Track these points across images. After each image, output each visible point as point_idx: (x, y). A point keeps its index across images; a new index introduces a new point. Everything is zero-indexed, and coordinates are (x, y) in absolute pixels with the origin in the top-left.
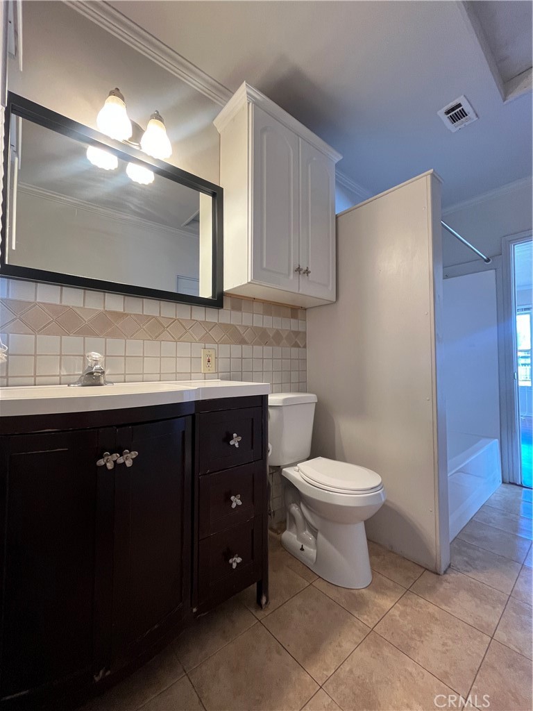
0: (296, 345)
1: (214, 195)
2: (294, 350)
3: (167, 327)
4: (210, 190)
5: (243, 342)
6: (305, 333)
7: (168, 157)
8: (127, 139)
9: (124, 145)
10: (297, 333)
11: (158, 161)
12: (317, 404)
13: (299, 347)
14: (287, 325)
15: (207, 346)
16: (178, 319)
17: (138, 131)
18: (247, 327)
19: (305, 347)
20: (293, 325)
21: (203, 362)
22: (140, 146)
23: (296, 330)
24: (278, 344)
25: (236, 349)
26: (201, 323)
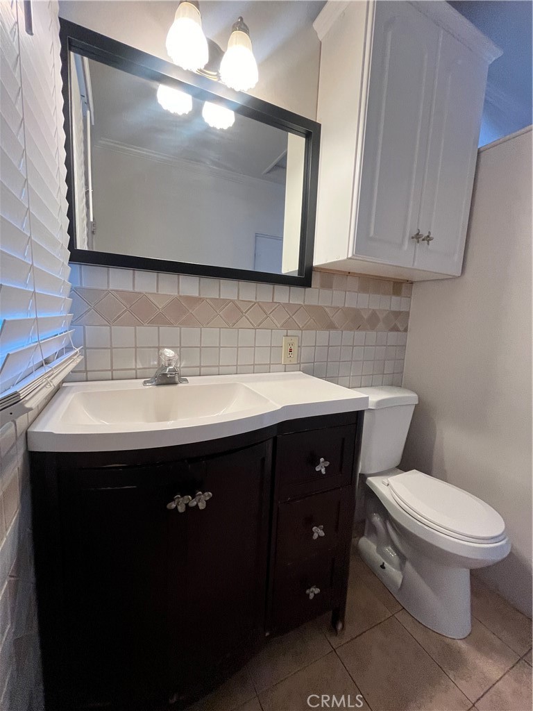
0: (395, 329)
1: (308, 136)
2: (393, 335)
3: (245, 313)
4: (303, 129)
5: (331, 326)
6: (408, 313)
7: (253, 86)
8: (202, 68)
9: (199, 77)
10: (397, 314)
11: (241, 94)
12: (416, 406)
13: (398, 330)
14: (387, 303)
15: (290, 332)
16: (258, 303)
17: (216, 53)
18: (338, 308)
19: (406, 330)
20: (394, 303)
21: (284, 351)
22: (218, 76)
23: (397, 310)
24: (373, 328)
25: (323, 336)
26: (284, 306)
